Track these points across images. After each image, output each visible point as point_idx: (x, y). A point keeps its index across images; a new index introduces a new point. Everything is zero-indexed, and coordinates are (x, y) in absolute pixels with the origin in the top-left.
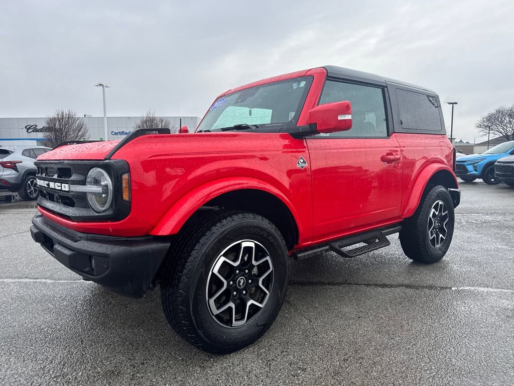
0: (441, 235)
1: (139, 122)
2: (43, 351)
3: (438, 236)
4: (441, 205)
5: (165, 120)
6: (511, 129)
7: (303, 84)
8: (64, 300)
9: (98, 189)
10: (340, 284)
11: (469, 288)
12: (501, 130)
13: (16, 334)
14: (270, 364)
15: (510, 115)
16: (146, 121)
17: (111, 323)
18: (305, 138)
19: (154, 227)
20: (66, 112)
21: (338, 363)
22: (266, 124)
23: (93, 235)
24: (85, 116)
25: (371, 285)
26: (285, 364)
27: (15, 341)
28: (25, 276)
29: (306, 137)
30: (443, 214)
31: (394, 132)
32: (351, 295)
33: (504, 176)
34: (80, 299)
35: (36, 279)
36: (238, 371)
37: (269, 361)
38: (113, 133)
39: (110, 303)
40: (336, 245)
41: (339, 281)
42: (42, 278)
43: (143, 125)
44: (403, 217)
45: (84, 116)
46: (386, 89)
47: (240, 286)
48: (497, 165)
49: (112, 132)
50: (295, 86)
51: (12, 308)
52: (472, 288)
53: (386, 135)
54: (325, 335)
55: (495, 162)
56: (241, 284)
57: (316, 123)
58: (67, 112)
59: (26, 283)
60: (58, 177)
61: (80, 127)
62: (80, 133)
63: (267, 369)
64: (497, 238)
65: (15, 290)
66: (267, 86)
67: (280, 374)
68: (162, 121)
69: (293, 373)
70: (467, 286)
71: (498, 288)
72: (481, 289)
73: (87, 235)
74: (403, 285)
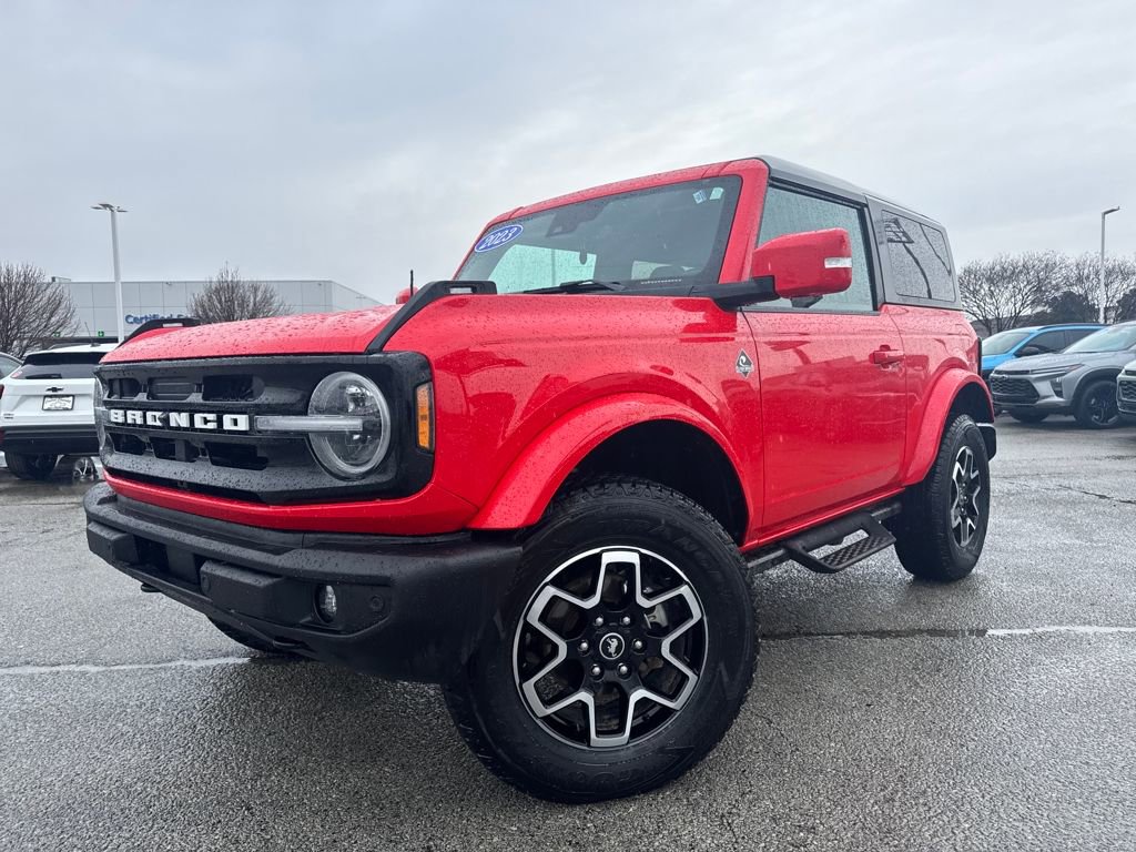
0: (969, 521)
1: (201, 292)
2: (156, 839)
3: (964, 521)
4: (969, 456)
5: (262, 288)
6: (992, 308)
7: (717, 193)
8: (153, 710)
9: (348, 423)
10: (788, 635)
11: (1056, 628)
12: (975, 309)
13: (63, 803)
14: (729, 824)
15: (990, 280)
16: (217, 291)
17: (303, 759)
18: (741, 311)
19: (479, 510)
20: (17, 267)
21: (876, 807)
22: (640, 281)
23: (319, 536)
24: (53, 279)
25: (855, 634)
26: (763, 820)
27: (70, 821)
28: (22, 659)
29: (743, 308)
30: (973, 476)
31: (885, 303)
32: (824, 658)
33: (1014, 401)
34: (194, 707)
35: (53, 665)
36: (664, 847)
37: (723, 816)
38: (131, 320)
39: (276, 712)
40: (799, 545)
41: (784, 630)
42: (70, 663)
43: (210, 298)
44: (906, 484)
45: (50, 281)
46: (866, 209)
47: (610, 655)
48: (996, 379)
49: (129, 316)
50: (699, 197)
51: (22, 740)
52: (1063, 629)
53: (870, 308)
54: (815, 750)
55: (991, 371)
56: (612, 649)
57: (773, 277)
58: (20, 269)
59: (32, 677)
60: (204, 398)
61: (55, 305)
62: (53, 319)
63: (728, 835)
64: (1052, 525)
65: (11, 695)
66: (625, 198)
67: (763, 845)
68: (256, 289)
69: (789, 838)
70: (1049, 624)
71: (1110, 625)
72: (1081, 629)
73: (301, 535)
74: (920, 631)
